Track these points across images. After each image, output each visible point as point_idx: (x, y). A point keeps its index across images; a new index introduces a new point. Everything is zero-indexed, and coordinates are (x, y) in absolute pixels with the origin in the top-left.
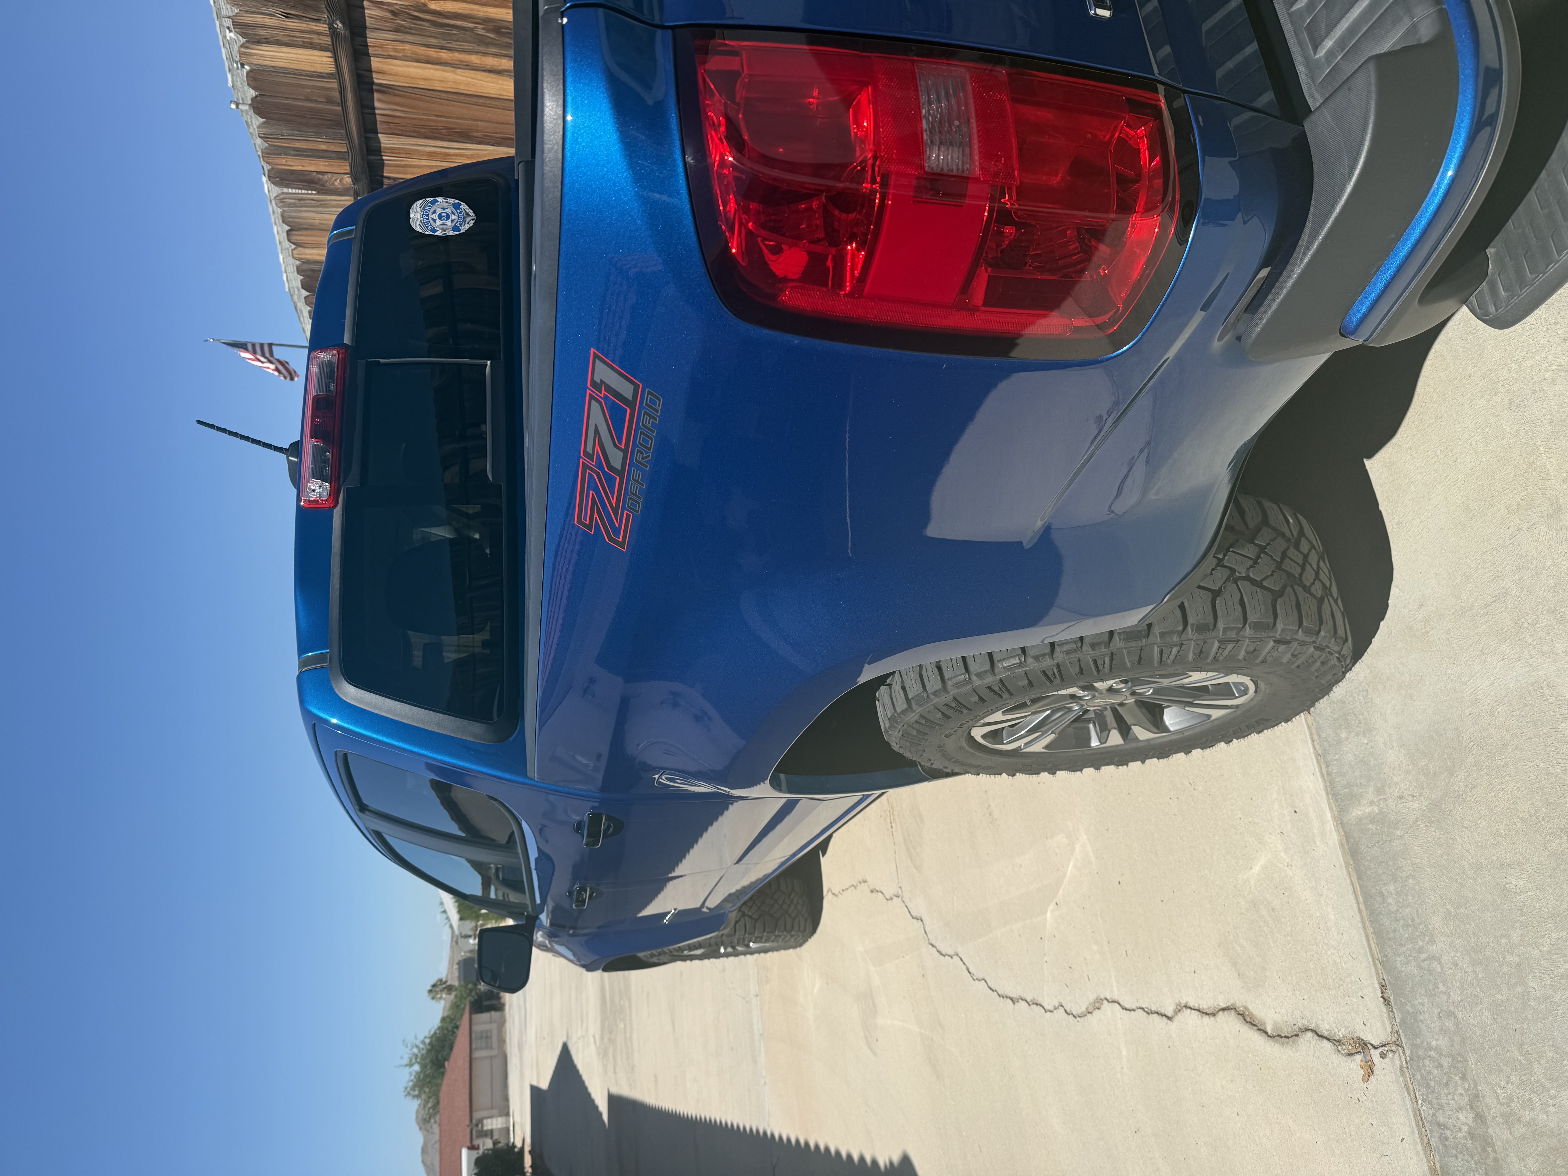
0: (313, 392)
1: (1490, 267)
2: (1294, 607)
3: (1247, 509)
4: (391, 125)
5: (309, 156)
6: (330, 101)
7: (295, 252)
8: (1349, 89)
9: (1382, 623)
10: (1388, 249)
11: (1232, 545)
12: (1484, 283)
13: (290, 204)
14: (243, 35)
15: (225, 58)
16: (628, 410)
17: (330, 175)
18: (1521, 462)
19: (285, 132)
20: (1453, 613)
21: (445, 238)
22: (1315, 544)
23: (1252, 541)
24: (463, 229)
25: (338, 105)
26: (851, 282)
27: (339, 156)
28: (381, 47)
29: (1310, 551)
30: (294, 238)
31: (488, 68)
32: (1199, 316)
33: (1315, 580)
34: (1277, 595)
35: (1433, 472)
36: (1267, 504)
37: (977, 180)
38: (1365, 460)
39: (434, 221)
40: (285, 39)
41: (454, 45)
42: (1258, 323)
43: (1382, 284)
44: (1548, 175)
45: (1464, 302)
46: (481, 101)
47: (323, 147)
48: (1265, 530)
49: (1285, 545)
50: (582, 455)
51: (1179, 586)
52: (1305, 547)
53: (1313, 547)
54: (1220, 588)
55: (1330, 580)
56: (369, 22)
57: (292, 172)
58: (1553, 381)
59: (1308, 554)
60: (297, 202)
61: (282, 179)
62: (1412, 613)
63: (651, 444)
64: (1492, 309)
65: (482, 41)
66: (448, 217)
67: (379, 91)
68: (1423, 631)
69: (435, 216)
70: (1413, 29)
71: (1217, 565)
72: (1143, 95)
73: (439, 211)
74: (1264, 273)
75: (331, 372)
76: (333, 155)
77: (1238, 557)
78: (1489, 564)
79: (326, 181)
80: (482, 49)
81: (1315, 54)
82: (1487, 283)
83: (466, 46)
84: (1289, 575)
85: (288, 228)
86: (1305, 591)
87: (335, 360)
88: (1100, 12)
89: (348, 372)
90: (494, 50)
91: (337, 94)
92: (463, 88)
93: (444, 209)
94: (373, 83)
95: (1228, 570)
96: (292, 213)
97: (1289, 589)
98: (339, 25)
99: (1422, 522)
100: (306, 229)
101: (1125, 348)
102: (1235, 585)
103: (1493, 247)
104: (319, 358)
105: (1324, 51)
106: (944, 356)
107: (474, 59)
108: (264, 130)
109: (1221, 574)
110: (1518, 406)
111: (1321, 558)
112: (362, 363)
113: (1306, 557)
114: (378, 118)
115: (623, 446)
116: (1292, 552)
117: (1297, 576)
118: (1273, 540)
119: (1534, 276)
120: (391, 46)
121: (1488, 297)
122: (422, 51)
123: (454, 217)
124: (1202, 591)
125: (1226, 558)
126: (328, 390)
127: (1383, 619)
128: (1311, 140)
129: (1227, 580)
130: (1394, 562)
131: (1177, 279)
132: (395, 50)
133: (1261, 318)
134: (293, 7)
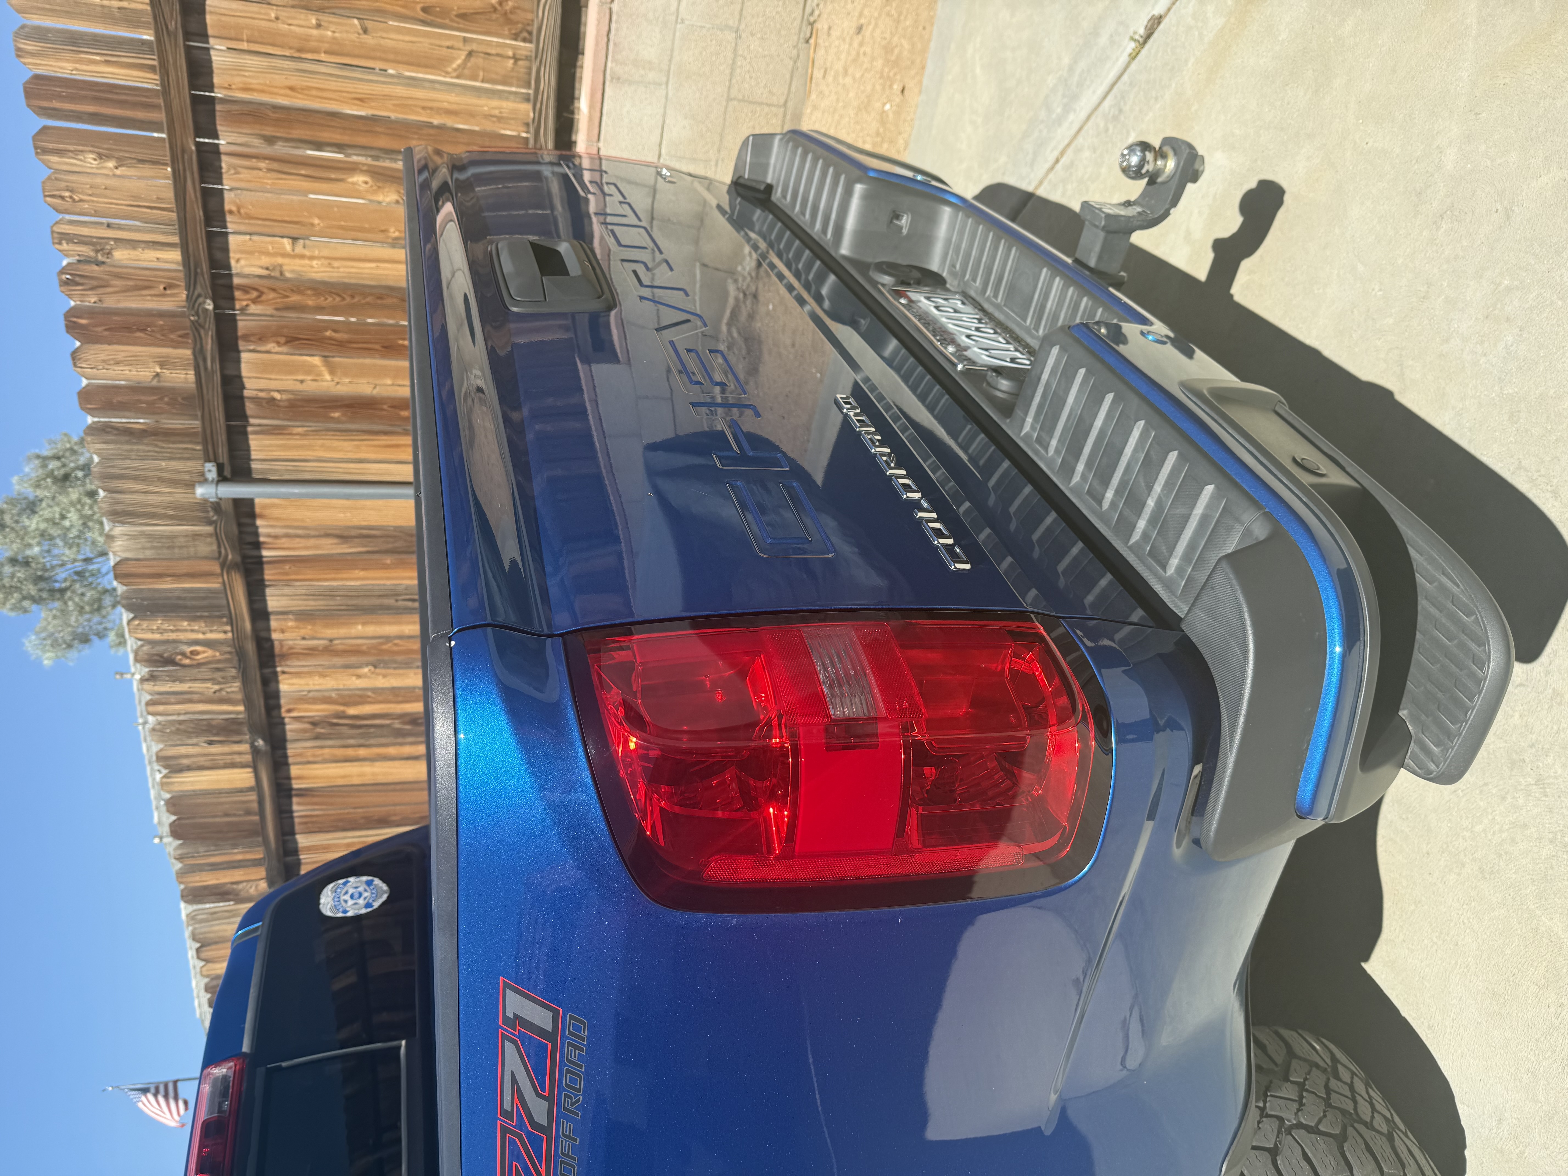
0: (203, 1116)
1: (1410, 728)
2: (1365, 1150)
3: (1266, 1043)
4: (310, 825)
5: (224, 869)
6: (248, 813)
7: (204, 969)
8: (1212, 588)
9: (1467, 1152)
10: (1309, 726)
11: (1268, 1089)
12: (1412, 744)
13: (202, 921)
14: (165, 767)
16: (549, 1045)
17: (245, 884)
18: (1524, 930)
19: (201, 849)
20: (1540, 1122)
21: (358, 918)
22: (1355, 1070)
23: (1286, 1079)
24: (376, 905)
25: (255, 814)
26: (780, 843)
27: (256, 863)
28: (301, 755)
29: (1352, 1078)
30: (204, 955)
31: (405, 756)
32: (1149, 827)
33: (1373, 1113)
34: (1341, 1139)
35: (1439, 962)
36: (1286, 1033)
37: (885, 719)
38: (1363, 964)
39: (346, 901)
40: (207, 764)
41: (372, 741)
42: (1210, 823)
43: (1319, 757)
44: (1424, 635)
45: (1402, 765)
46: (398, 787)
47: (240, 857)
48: (1295, 1063)
49: (1323, 1078)
50: (499, 1116)
51: (1233, 1148)
52: (1345, 1076)
53: (1353, 1074)
54: (1276, 1145)
55: (1389, 1110)
56: (289, 735)
57: (206, 888)
58: (1513, 841)
59: (1352, 1082)
60: (209, 916)
61: (195, 896)
62: (1494, 1131)
63: (580, 1084)
64: (1432, 767)
65: (399, 733)
66: (360, 895)
67: (297, 795)
68: (1517, 1151)
69: (347, 897)
70: (1247, 532)
71: (1262, 1116)
72: (1022, 625)
73: (351, 891)
74: (1198, 769)
75: (226, 1088)
76: (249, 863)
77: (1280, 1101)
78: (1549, 1053)
79: (241, 890)
80: (400, 740)
81: (1165, 572)
82: (1415, 742)
83: (383, 740)
84: (1344, 1112)
85: (198, 945)
86: (1368, 1128)
87: (231, 1074)
88: (960, 566)
89: (245, 1085)
90: (410, 739)
91: (255, 806)
92: (381, 779)
93: (356, 888)
94: (291, 789)
95: (1275, 1119)
96: (202, 928)
97: (1350, 1130)
98: (260, 743)
99: (1454, 1020)
100: (216, 943)
101: (1086, 869)
102: (1290, 1137)
103: (1404, 709)
104: (212, 1074)
105: (1173, 569)
106: (897, 909)
107: (392, 751)
108: (179, 852)
109: (1270, 1126)
110: (1492, 873)
111: (1367, 1085)
112: (261, 1071)
113: (1351, 1087)
114: (296, 820)
115: (546, 1094)
116: (1333, 1083)
117: (1352, 1111)
118: (1309, 1073)
119: (1458, 726)
120: (309, 753)
121: (1422, 756)
122: (340, 752)
123: (366, 894)
124: (1257, 1153)
125: (1268, 1105)
126: (220, 1111)
127: (1464, 1146)
128: (1194, 639)
129: (1279, 1132)
130: (1445, 1074)
131: (1114, 787)
132: (314, 756)
133: (1212, 815)
134: (217, 734)
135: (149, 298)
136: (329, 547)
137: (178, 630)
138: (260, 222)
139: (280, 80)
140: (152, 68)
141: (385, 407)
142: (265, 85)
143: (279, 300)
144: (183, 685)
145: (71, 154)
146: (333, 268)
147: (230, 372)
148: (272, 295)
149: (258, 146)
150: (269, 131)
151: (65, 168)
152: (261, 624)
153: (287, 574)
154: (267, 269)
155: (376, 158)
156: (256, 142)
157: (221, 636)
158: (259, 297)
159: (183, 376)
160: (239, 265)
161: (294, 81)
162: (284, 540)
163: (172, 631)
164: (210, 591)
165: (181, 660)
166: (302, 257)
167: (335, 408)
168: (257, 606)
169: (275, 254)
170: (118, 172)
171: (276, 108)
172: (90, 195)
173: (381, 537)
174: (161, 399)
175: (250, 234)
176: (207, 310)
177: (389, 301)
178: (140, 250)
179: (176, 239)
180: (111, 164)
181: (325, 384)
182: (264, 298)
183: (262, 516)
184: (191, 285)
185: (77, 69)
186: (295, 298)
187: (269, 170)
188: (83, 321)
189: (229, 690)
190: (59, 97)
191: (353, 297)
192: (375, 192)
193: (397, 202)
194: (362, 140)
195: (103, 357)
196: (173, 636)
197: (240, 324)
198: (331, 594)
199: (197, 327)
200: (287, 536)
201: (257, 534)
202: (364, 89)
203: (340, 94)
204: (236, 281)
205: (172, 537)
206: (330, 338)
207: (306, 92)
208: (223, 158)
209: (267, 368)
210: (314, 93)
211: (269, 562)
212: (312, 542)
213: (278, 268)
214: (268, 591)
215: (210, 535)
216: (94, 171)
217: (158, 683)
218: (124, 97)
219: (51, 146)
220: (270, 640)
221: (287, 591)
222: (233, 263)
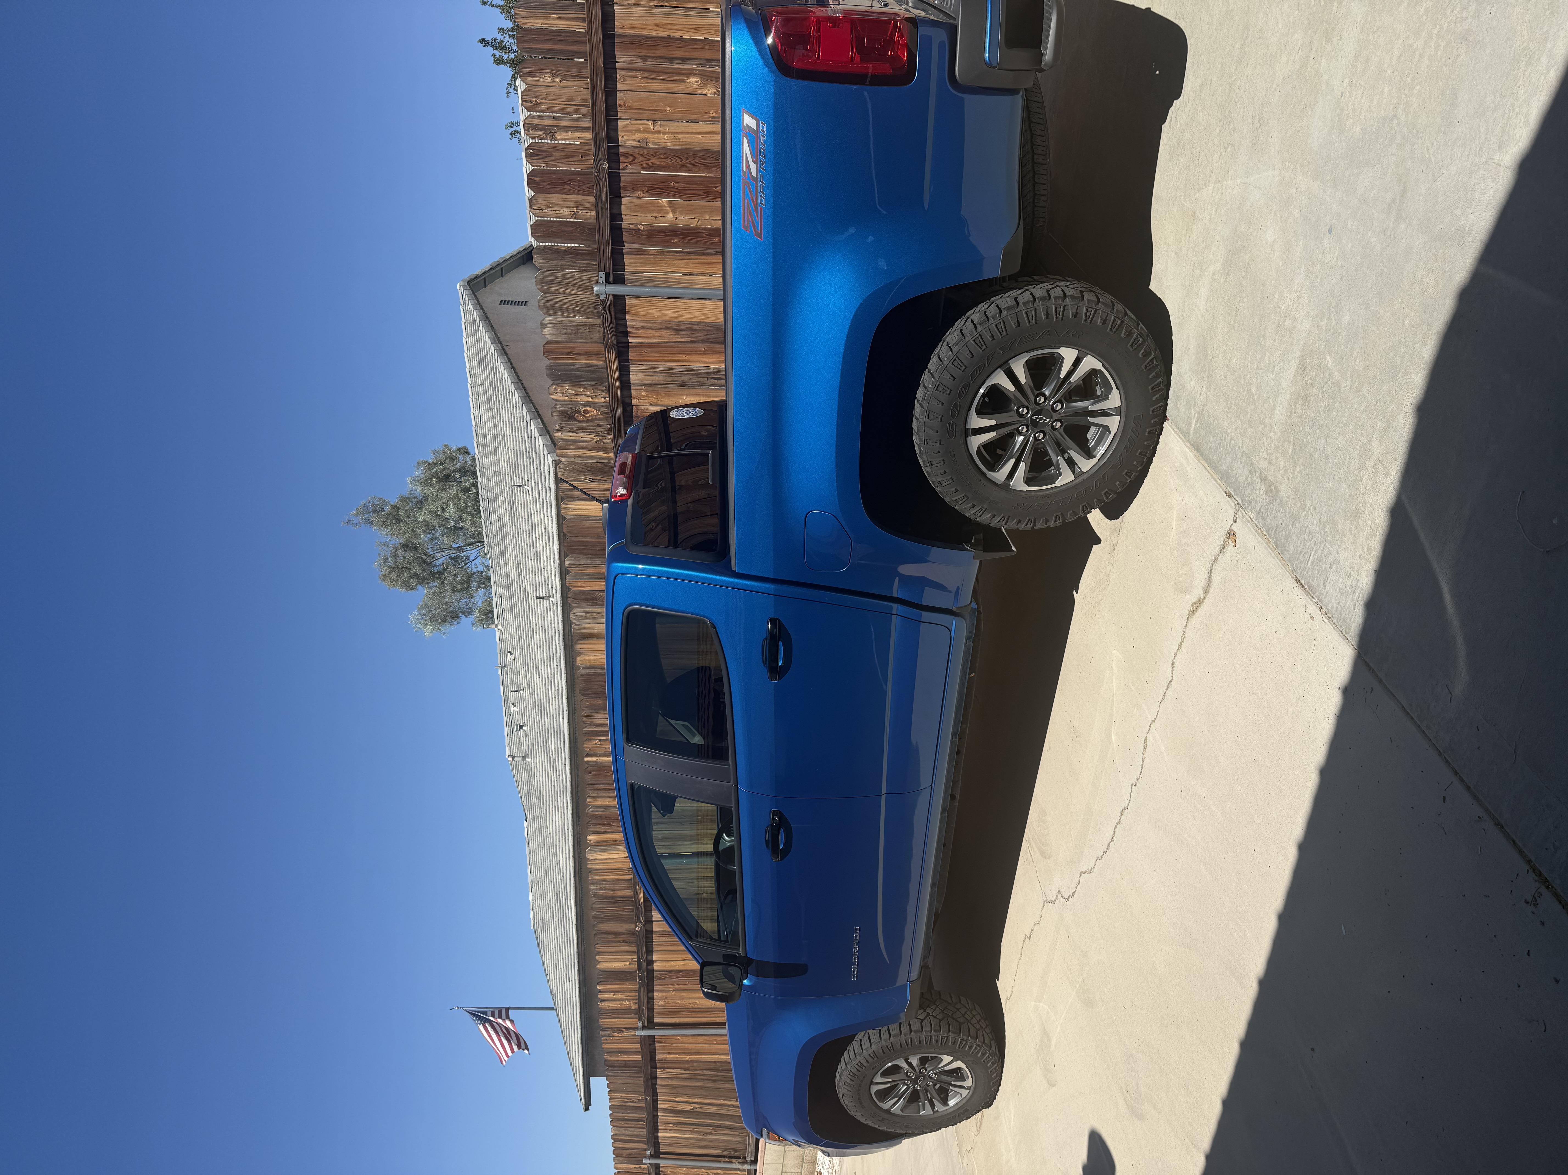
5: (595, 579)
13: (580, 617)
15: (506, 735)
19: (582, 562)
134: (596, 475)
135: (573, 163)
136: (668, 336)
137: (577, 394)
138: (636, 111)
139: (651, 20)
140: (583, 20)
141: (704, 235)
142: (643, 24)
143: (644, 162)
144: (577, 435)
145: (538, 75)
146: (676, 139)
147: (615, 211)
148: (641, 159)
149: (637, 62)
150: (643, 53)
151: (534, 83)
152: (626, 393)
153: (642, 356)
154: (639, 142)
155: (703, 65)
156: (637, 60)
157: (602, 400)
158: (634, 160)
159: (589, 214)
160: (623, 139)
161: (659, 20)
162: (641, 331)
163: (574, 395)
164: (597, 366)
165: (578, 416)
166: (659, 132)
167: (675, 236)
168: (624, 379)
169: (644, 132)
170: (561, 84)
171: (648, 38)
172: (546, 99)
173: (700, 330)
174: (576, 230)
175: (630, 119)
176: (604, 168)
177: (708, 160)
178: (570, 132)
179: (590, 125)
180: (558, 80)
181: (669, 218)
182: (636, 161)
183: (630, 313)
184: (596, 153)
185: (544, 24)
186: (654, 160)
187: (643, 77)
188: (537, 179)
189: (605, 441)
190: (534, 41)
191: (687, 159)
192: (702, 88)
193: (715, 93)
194: (696, 54)
195: (546, 202)
196: (574, 398)
197: (622, 179)
198: (669, 372)
199: (598, 179)
200: (644, 328)
201: (626, 326)
202: (697, 21)
203: (683, 26)
204: (621, 150)
205: (577, 325)
206: (673, 187)
207: (665, 27)
208: (618, 71)
209: (637, 208)
210: (669, 27)
211: (633, 347)
212: (658, 333)
213: (645, 140)
214: (631, 367)
215: (599, 326)
216: (549, 84)
217: (564, 433)
218: (567, 38)
219: (528, 70)
220: (631, 404)
221: (642, 368)
222: (620, 138)
